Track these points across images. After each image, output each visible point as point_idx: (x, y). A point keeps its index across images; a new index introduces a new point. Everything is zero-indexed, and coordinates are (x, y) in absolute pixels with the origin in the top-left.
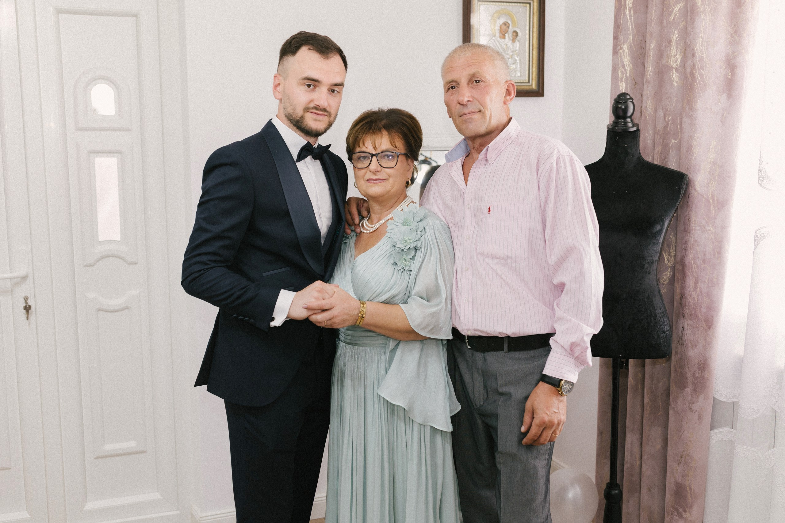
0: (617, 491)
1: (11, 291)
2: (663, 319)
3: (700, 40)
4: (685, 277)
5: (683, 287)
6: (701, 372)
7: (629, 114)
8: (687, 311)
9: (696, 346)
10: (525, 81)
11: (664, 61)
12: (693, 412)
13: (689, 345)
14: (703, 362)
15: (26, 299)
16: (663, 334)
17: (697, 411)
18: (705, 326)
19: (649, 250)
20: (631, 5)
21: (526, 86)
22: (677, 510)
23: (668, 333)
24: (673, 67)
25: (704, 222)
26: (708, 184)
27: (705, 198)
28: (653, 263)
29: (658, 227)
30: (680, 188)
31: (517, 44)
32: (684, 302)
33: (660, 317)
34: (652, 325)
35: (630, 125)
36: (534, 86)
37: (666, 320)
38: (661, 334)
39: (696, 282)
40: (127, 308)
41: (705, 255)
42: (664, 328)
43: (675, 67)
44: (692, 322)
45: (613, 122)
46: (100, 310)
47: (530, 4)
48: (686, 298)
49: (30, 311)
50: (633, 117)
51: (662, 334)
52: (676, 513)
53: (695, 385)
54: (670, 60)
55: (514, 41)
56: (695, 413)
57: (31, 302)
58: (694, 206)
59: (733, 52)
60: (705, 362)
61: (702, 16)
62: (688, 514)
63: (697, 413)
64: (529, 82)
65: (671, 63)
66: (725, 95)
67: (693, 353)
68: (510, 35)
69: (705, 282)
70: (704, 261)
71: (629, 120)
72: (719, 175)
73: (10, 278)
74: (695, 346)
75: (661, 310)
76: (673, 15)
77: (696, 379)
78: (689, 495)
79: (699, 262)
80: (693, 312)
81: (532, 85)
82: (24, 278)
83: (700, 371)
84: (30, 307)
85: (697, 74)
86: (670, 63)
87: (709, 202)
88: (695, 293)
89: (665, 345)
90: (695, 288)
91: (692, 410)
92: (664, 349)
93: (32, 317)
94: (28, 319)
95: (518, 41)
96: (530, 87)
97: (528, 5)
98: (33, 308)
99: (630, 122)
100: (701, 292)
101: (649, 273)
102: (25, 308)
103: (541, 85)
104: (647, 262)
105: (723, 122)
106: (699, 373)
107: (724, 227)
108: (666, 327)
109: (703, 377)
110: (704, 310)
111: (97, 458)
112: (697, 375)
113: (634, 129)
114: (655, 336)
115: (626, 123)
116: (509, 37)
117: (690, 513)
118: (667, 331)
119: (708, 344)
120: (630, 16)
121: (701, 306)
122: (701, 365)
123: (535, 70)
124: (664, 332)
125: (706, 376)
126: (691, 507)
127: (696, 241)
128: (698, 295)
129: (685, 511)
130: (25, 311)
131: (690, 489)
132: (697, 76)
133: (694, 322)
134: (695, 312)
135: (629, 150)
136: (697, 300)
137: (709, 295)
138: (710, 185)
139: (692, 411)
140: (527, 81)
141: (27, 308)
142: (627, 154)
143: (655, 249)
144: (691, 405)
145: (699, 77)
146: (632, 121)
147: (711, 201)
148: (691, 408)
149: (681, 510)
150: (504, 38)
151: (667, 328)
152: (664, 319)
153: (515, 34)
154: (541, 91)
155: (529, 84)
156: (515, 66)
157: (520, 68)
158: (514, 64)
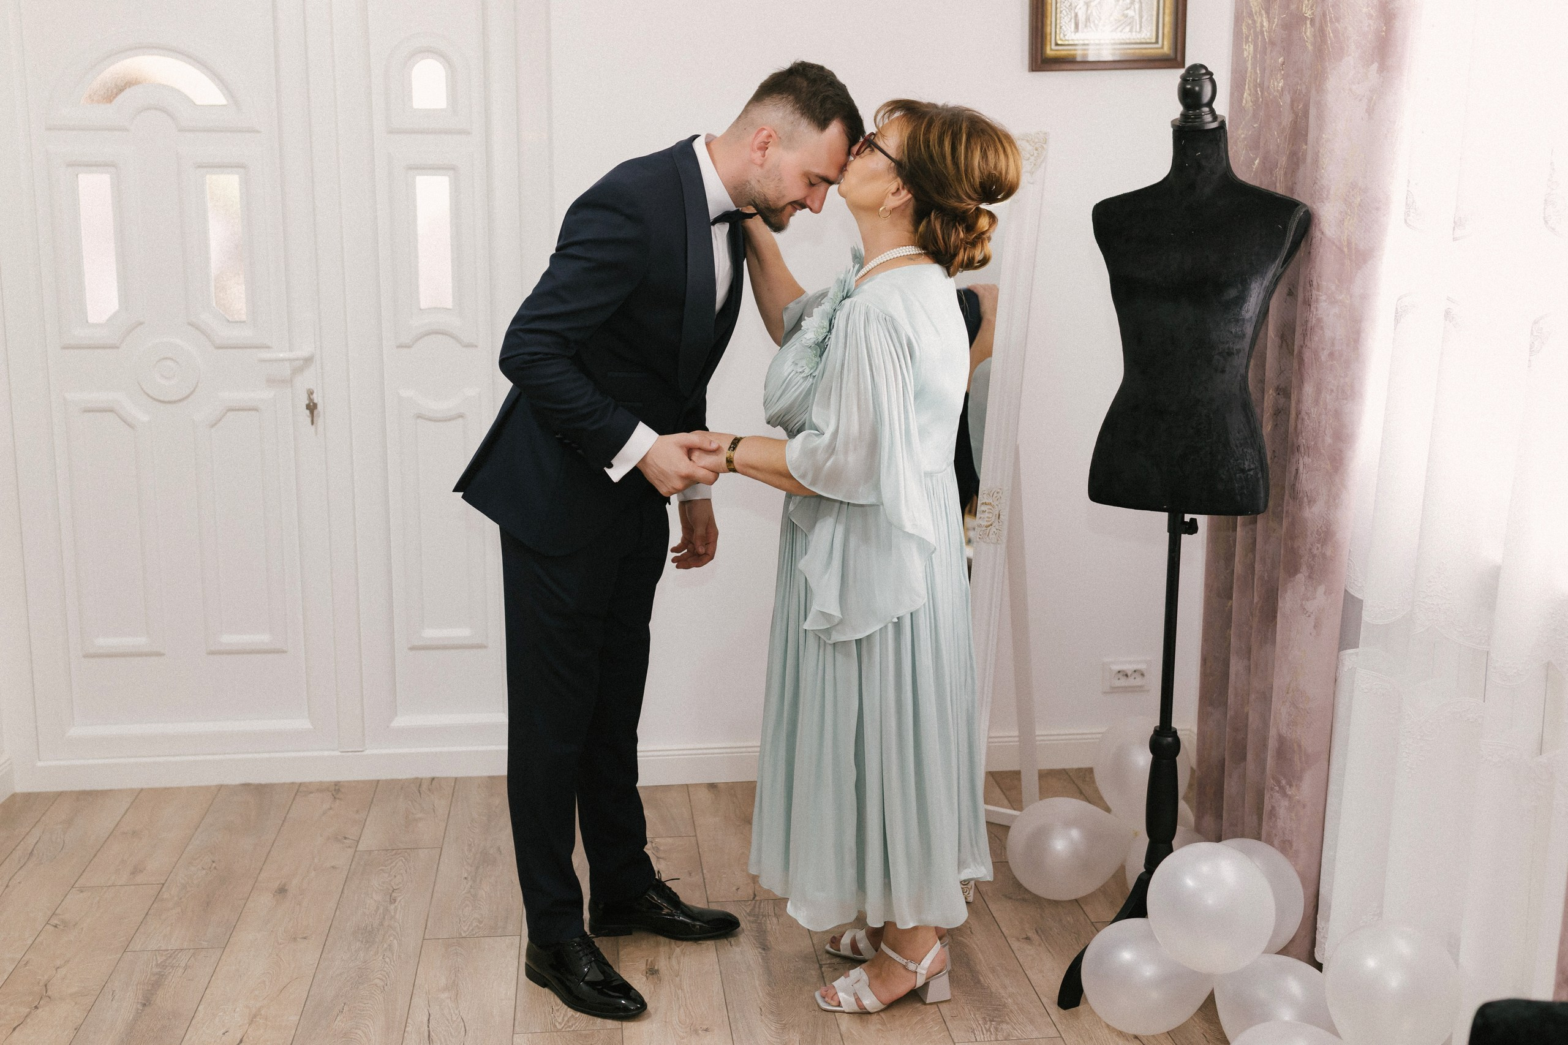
0: (1170, 739)
1: (291, 381)
2: (1243, 450)
4: (1303, 382)
5: (1299, 402)
6: (1322, 545)
7: (1206, 98)
8: (1304, 441)
9: (1315, 501)
10: (1148, 41)
11: (1293, 7)
12: (1307, 615)
13: (1305, 499)
14: (1324, 529)
15: (310, 393)
16: (1241, 474)
17: (1312, 613)
18: (1329, 467)
19: (1221, 331)
21: (1151, 48)
22: (1278, 782)
23: (1251, 473)
24: (1306, 17)
25: (1333, 288)
26: (1342, 221)
27: (1336, 246)
28: (1230, 354)
29: (1232, 293)
30: (1285, 228)
32: (1299, 426)
33: (1237, 446)
34: (1219, 457)
35: (1208, 118)
36: (1167, 48)
37: (1249, 451)
38: (1235, 475)
39: (1319, 391)
40: (461, 416)
41: (1333, 344)
42: (1244, 464)
43: (1309, 17)
44: (1310, 460)
45: (1182, 115)
46: (419, 416)
48: (1303, 419)
49: (315, 412)
50: (1214, 105)
51: (1238, 475)
52: (1277, 788)
53: (1312, 568)
54: (1302, 5)
56: (1309, 616)
57: (316, 398)
58: (1318, 259)
60: (1327, 529)
62: (1294, 788)
63: (1313, 616)
64: (1157, 42)
65: (1304, 9)
66: (1375, 66)
67: (1312, 513)
69: (1332, 391)
70: (1331, 355)
71: (1206, 109)
72: (1360, 205)
73: (289, 360)
74: (1312, 501)
75: (1241, 434)
77: (1313, 559)
78: (1296, 758)
79: (1324, 356)
80: (1313, 443)
81: (1162, 47)
82: (308, 361)
83: (1319, 546)
84: (315, 405)
85: (1329, 29)
86: (1302, 9)
87: (1342, 251)
88: (1316, 410)
89: (1244, 493)
90: (1316, 402)
91: (1305, 612)
92: (1241, 499)
93: (319, 421)
94: (312, 423)
96: (1160, 51)
98: (320, 407)
99: (1208, 114)
100: (1326, 409)
101: (1223, 371)
102: (308, 407)
103: (1179, 47)
104: (1217, 352)
105: (1370, 111)
106: (1318, 549)
107: (1364, 297)
108: (1247, 463)
109: (1324, 555)
110: (1329, 440)
111: (412, 648)
112: (1315, 552)
113: (1214, 125)
114: (1224, 477)
115: (1200, 116)
117: (1298, 787)
118: (1250, 470)
119: (1334, 499)
121: (1324, 431)
122: (1321, 534)
124: (1243, 471)
125: (1328, 553)
126: (1300, 779)
127: (1319, 320)
128: (1320, 414)
129: (1291, 786)
130: (308, 412)
131: (1300, 746)
132: (1329, 34)
133: (1313, 461)
134: (1316, 443)
135: (1204, 163)
136: (1319, 422)
137: (1338, 414)
138: (1346, 224)
139: (1305, 614)
140: (1154, 40)
141: (312, 407)
142: (1200, 167)
143: (1233, 331)
144: (1304, 603)
145: (1331, 35)
146: (1212, 112)
147: (1346, 250)
148: (1304, 609)
149: (1284, 782)
151: (1249, 466)
152: (1245, 450)
154: (1179, 58)
155: (1156, 46)
156: (1131, 13)
157: (1141, 17)
158: (1127, 9)
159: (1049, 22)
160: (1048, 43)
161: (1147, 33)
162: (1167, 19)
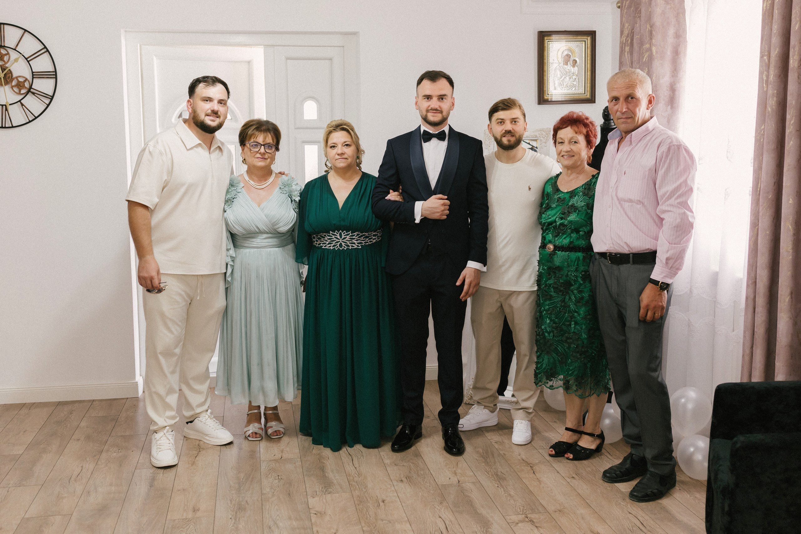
3: (655, 75)
10: (582, 93)
20: (628, 50)
21: (583, 96)
31: (576, 68)
35: (613, 124)
36: (588, 96)
47: (585, 41)
55: (574, 66)
59: (674, 82)
61: (656, 60)
64: (585, 94)
68: (571, 62)
71: (612, 121)
76: (645, 59)
81: (587, 96)
95: (577, 66)
96: (586, 97)
97: (584, 42)
103: (593, 95)
115: (610, 123)
116: (570, 64)
120: (628, 57)
123: (589, 85)
140: (584, 93)
150: (567, 64)
153: (574, 62)
154: (593, 100)
155: (585, 95)
156: (575, 83)
157: (579, 85)
158: (574, 81)
159: (545, 86)
160: (545, 94)
161: (582, 90)
162: (588, 85)
